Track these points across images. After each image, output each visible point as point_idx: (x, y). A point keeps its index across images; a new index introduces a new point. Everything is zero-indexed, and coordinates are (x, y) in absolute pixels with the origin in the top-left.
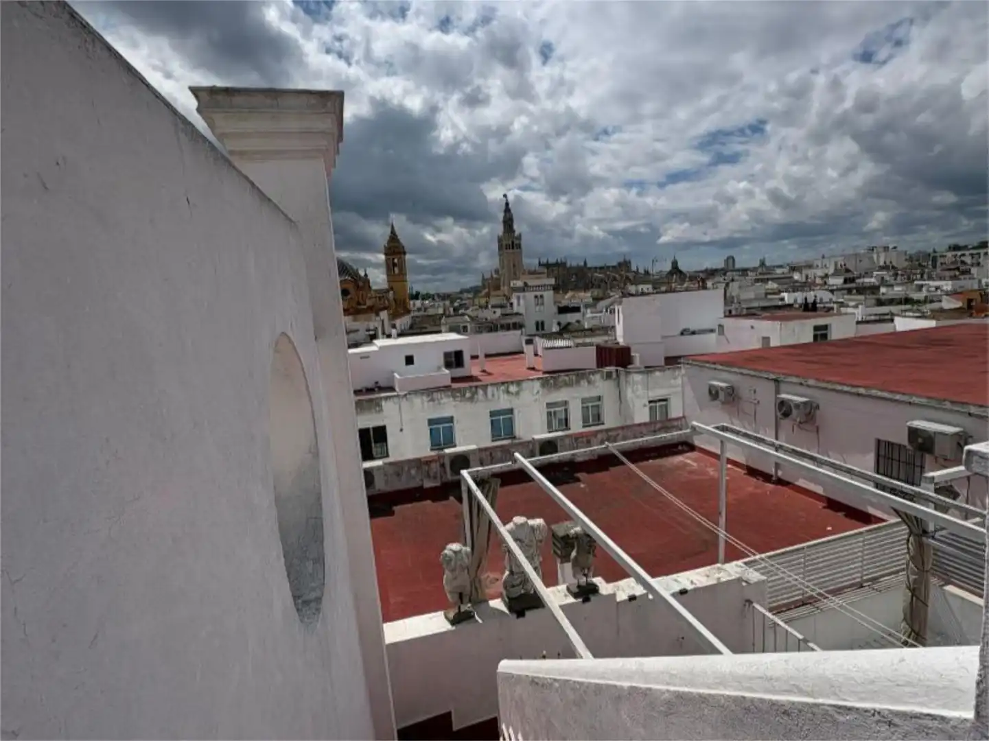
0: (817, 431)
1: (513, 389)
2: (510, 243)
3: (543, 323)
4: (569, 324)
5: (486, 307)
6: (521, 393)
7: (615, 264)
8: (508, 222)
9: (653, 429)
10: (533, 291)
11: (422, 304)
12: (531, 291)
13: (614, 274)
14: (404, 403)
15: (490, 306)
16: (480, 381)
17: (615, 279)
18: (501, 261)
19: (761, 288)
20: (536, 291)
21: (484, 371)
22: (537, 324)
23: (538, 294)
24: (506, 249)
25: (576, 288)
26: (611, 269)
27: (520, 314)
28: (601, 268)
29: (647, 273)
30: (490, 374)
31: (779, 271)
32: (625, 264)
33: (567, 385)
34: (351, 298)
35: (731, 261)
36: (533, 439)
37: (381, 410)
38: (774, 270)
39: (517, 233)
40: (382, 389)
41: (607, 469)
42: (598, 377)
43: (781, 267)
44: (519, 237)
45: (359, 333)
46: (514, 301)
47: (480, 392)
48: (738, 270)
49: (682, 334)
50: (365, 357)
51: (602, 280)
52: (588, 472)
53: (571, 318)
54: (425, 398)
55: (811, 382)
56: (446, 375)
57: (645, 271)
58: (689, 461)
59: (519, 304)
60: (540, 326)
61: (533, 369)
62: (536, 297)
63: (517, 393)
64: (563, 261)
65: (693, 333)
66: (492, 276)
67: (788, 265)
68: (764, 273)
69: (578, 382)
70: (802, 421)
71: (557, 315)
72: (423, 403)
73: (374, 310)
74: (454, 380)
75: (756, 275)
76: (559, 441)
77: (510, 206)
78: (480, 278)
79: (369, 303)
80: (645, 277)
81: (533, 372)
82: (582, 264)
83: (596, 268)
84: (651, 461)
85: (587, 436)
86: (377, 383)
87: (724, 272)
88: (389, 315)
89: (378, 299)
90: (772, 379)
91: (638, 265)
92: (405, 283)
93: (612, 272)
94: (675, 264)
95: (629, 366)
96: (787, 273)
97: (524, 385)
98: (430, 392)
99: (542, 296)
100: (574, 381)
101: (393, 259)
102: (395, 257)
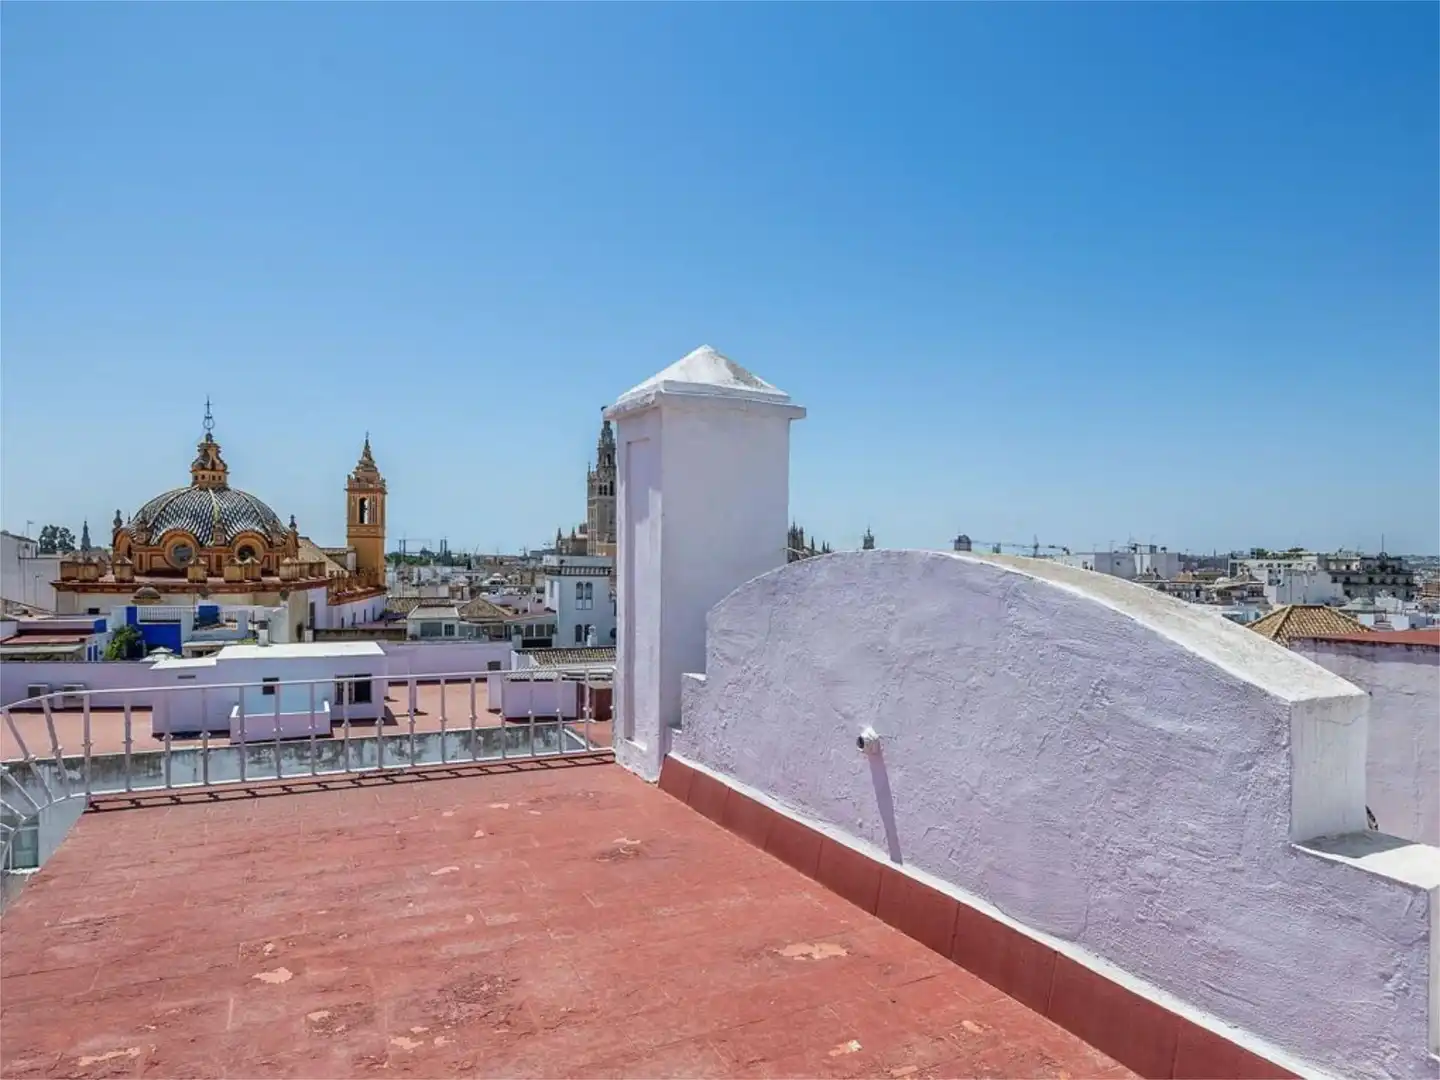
1: (410, 747)
2: (608, 485)
3: (588, 629)
6: (424, 756)
8: (608, 452)
10: (575, 575)
12: (570, 575)
20: (580, 575)
22: (579, 627)
23: (584, 580)
24: (601, 493)
27: (554, 612)
33: (508, 745)
34: (253, 564)
37: (158, 775)
47: (350, 751)
50: (187, 676)
56: (326, 714)
59: (552, 595)
60: (583, 633)
61: (497, 711)
62: (579, 585)
63: (417, 756)
66: (574, 535)
69: (527, 742)
72: (239, 765)
79: (286, 573)
88: (329, 595)
89: (307, 569)
91: (818, 537)
92: (380, 540)
94: (869, 540)
99: (589, 585)
100: (521, 740)
101: (362, 500)
102: (365, 496)
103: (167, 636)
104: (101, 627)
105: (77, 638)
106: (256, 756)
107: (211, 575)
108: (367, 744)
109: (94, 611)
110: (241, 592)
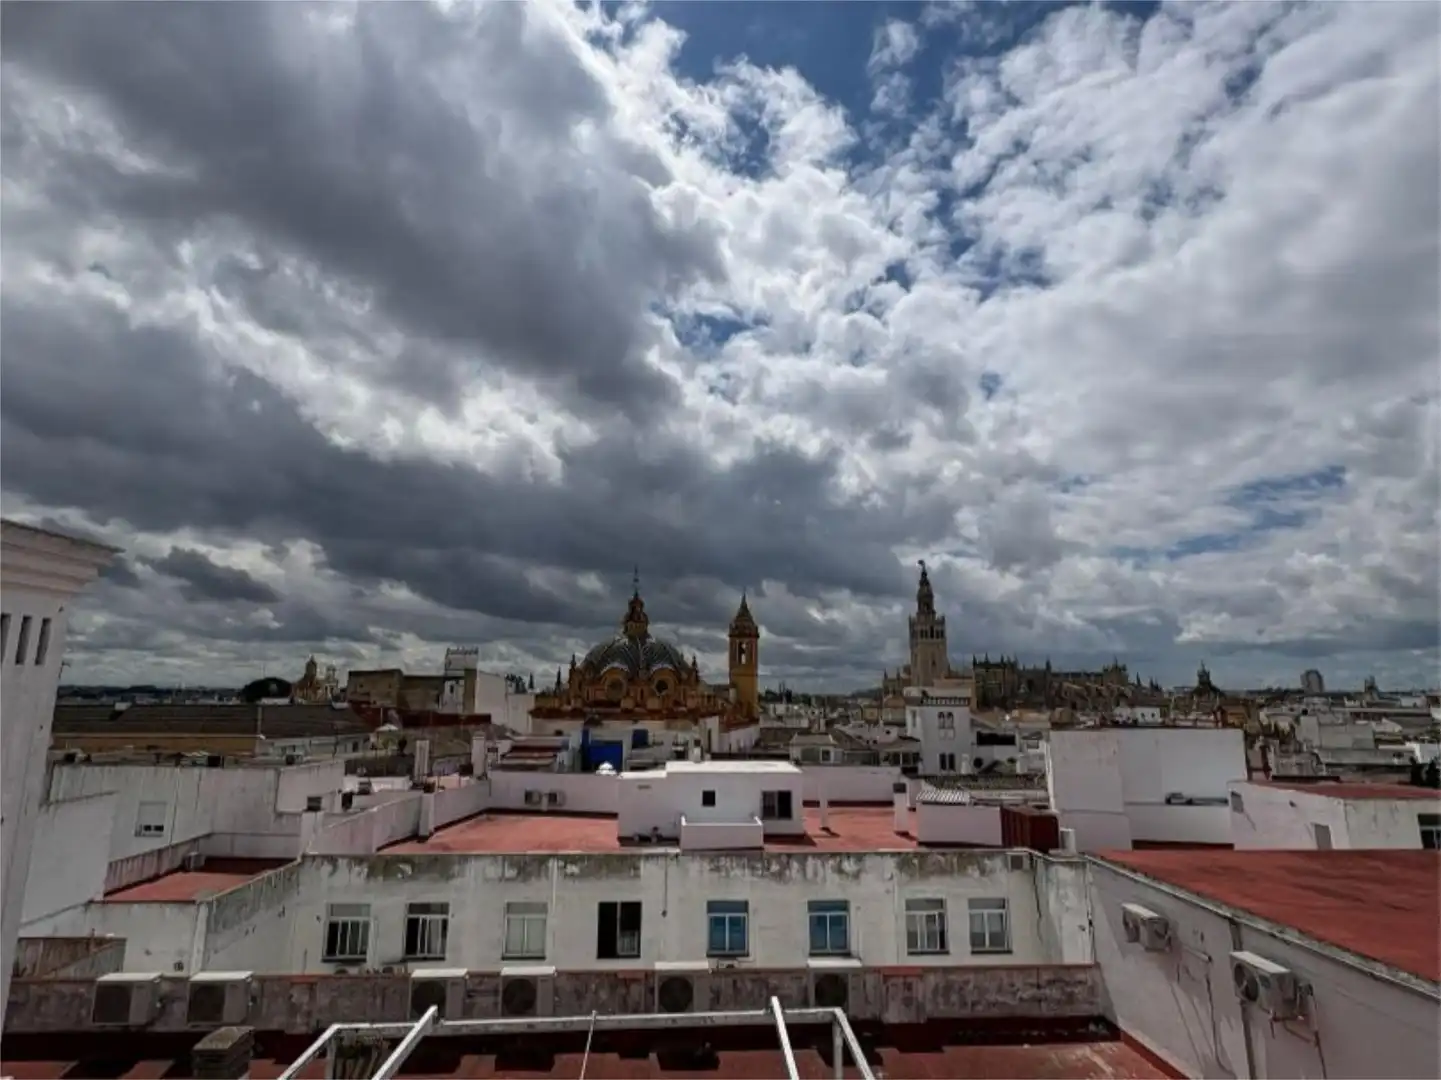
0: (1318, 1043)
1: (849, 866)
2: (928, 628)
3: (952, 757)
4: (996, 763)
5: (876, 723)
6: (863, 876)
7: (1099, 670)
8: (925, 599)
9: (1033, 980)
10: (937, 705)
11: (788, 709)
12: (932, 705)
13: (1097, 686)
14: (673, 868)
15: (881, 722)
16: (813, 844)
17: (1099, 693)
18: (914, 656)
19: (1366, 730)
20: (941, 705)
21: (826, 829)
22: (943, 757)
23: (945, 710)
24: (922, 636)
25: (1028, 705)
26: (1093, 678)
27: (917, 740)
28: (1076, 675)
29: (1155, 688)
30: (834, 835)
31: (1406, 702)
32: (1119, 671)
33: (943, 871)
34: (667, 696)
35: (1313, 678)
36: (808, 966)
37: (637, 876)
38: (1397, 700)
39: (938, 616)
40: (663, 840)
41: (937, 1049)
42: (998, 863)
43: (1409, 694)
44: (942, 621)
45: (663, 748)
46: (909, 719)
47: (795, 865)
48: (1326, 695)
49: (1168, 801)
50: (644, 786)
51: (1078, 694)
52: (902, 1050)
53: (1000, 753)
54: (706, 866)
55: (1292, 936)
56: (759, 827)
57: (1152, 684)
58: (1099, 1061)
59: (914, 725)
60: (947, 761)
61: (905, 834)
62: (941, 715)
63: (856, 876)
64: (1012, 660)
65: (1190, 802)
66: (898, 675)
67: (1423, 692)
68: (1374, 703)
69: (962, 869)
70: (1279, 1015)
71: (975, 747)
72: (701, 872)
73: (695, 716)
74: (769, 838)
75: (1362, 706)
76: (850, 977)
77: (928, 577)
78: (882, 677)
79: (691, 704)
80: (1151, 695)
81: (904, 840)
82: (1044, 667)
83: (1067, 675)
84: (1026, 1046)
85: (905, 977)
86: (656, 829)
87: (1299, 695)
89: (706, 700)
90: (1225, 918)
91: (1140, 674)
92: (754, 678)
93: (1095, 682)
94: (1204, 677)
95: (1052, 852)
96: (1422, 708)
97: (869, 862)
98: (719, 854)
99: (950, 715)
100: (955, 866)
101: (741, 644)
102: (741, 640)
103: (612, 753)
104: (565, 747)
105: (551, 754)
106: (716, 863)
107: (637, 705)
108: (810, 859)
109: (559, 733)
110: (661, 719)
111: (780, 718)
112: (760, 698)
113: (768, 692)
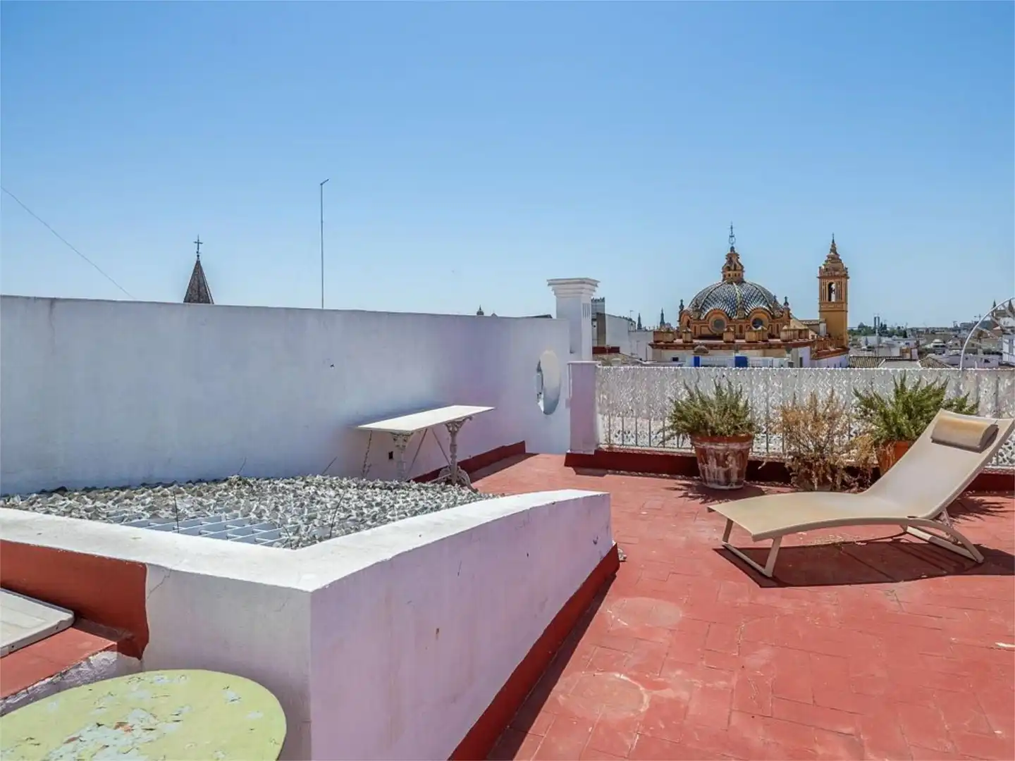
34: (762, 330)
73: (788, 346)
79: (784, 337)
89: (798, 333)
92: (844, 313)
101: (830, 284)
102: (832, 281)
107: (737, 337)
109: (675, 360)
110: (757, 349)
111: (870, 349)
112: (852, 332)
113: (861, 326)
